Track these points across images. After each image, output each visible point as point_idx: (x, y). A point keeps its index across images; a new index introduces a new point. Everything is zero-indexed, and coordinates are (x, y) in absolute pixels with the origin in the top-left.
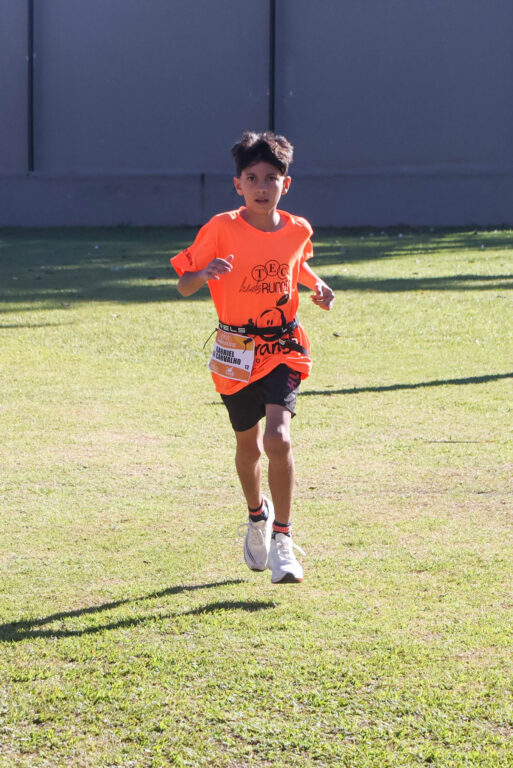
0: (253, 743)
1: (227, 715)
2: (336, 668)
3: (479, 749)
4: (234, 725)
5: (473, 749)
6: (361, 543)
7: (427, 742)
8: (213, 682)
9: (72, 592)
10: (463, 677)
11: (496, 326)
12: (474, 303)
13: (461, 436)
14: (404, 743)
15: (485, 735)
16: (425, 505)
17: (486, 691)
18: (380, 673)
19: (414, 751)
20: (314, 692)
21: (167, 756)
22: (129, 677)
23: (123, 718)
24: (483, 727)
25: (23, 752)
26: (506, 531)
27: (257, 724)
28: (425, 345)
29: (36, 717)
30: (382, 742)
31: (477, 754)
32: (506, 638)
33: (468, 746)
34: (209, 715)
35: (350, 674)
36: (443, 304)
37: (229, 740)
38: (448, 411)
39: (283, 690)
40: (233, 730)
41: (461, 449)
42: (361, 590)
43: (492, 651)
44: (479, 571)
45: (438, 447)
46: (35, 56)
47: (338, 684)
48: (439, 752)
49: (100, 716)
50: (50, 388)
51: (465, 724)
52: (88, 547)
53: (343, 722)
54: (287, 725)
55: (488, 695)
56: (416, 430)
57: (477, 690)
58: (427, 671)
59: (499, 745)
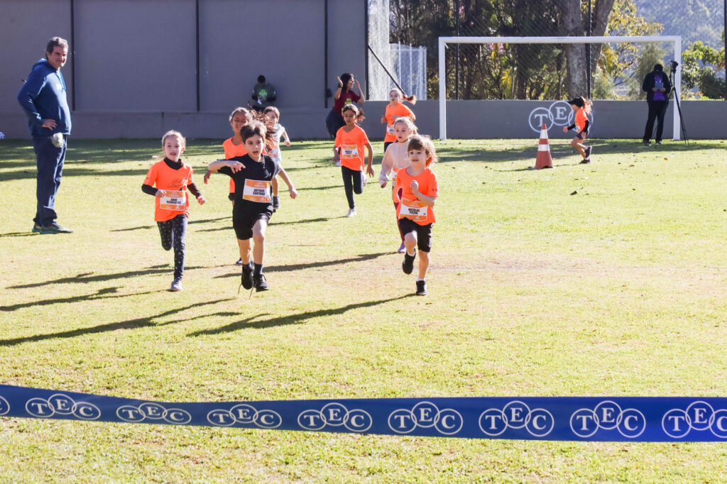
0: (220, 396)
1: (206, 382)
2: (257, 358)
5: (330, 396)
8: (196, 366)
10: (321, 361)
13: (306, 242)
14: (296, 394)
15: (335, 389)
17: (333, 368)
18: (280, 360)
20: (248, 370)
22: (153, 365)
23: (152, 385)
24: (333, 384)
27: (221, 386)
29: (108, 386)
30: (285, 394)
34: (196, 383)
35: (265, 361)
38: (300, 230)
39: (231, 369)
40: (209, 390)
41: (307, 249)
43: (333, 348)
45: (296, 248)
46: (75, 52)
47: (260, 366)
49: (141, 385)
51: (325, 384)
53: (264, 384)
54: (236, 386)
55: (334, 370)
56: (284, 240)
57: (329, 367)
59: (342, 394)
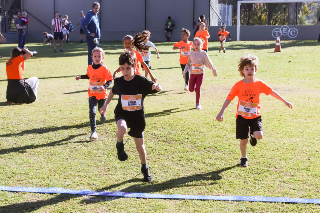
0: (155, 136)
2: (169, 122)
4: (151, 132)
6: (170, 100)
7: (187, 136)
10: (192, 124)
14: (183, 136)
15: (197, 134)
18: (177, 123)
19: (185, 137)
20: (165, 126)
25: (113, 137)
27: (155, 132)
31: (196, 138)
32: (199, 117)
33: (194, 136)
35: (171, 123)
37: (151, 135)
39: (159, 126)
43: (197, 119)
44: (193, 105)
47: (169, 125)
48: (190, 137)
51: (193, 132)
53: (171, 132)
54: (161, 132)
55: (197, 127)
56: (178, 79)
58: (185, 123)
59: (200, 136)
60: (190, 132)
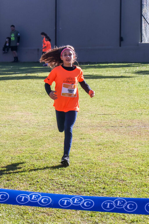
0: (61, 185)
1: (54, 178)
2: (80, 167)
3: (116, 186)
4: (56, 181)
5: (114, 186)
6: (84, 139)
7: (103, 184)
8: (50, 170)
9: (13, 150)
10: (111, 170)
11: (114, 87)
12: (108, 81)
13: (107, 113)
14: (98, 185)
15: (117, 183)
16: (99, 129)
18: (91, 169)
19: (100, 186)
20: (75, 173)
21: (40, 188)
23: (29, 179)
24: (116, 181)
25: (5, 187)
26: (119, 136)
27: (61, 180)
28: (96, 91)
29: (7, 179)
30: (92, 184)
31: (115, 187)
32: (121, 161)
33: (113, 185)
34: (50, 178)
35: (83, 169)
36: (100, 81)
37: (55, 184)
38: (103, 107)
40: (56, 182)
41: (107, 116)
42: (85, 150)
43: (117, 164)
44: (113, 145)
45: (101, 116)
47: (81, 171)
48: (106, 187)
49: (23, 179)
50: (3, 102)
51: (112, 180)
52: (16, 140)
53: (82, 180)
54: (68, 181)
55: (117, 174)
56: (96, 112)
57: (114, 173)
58: (102, 168)
59: (121, 185)
60: (107, 180)
